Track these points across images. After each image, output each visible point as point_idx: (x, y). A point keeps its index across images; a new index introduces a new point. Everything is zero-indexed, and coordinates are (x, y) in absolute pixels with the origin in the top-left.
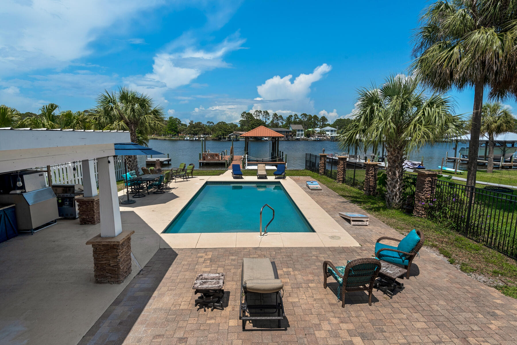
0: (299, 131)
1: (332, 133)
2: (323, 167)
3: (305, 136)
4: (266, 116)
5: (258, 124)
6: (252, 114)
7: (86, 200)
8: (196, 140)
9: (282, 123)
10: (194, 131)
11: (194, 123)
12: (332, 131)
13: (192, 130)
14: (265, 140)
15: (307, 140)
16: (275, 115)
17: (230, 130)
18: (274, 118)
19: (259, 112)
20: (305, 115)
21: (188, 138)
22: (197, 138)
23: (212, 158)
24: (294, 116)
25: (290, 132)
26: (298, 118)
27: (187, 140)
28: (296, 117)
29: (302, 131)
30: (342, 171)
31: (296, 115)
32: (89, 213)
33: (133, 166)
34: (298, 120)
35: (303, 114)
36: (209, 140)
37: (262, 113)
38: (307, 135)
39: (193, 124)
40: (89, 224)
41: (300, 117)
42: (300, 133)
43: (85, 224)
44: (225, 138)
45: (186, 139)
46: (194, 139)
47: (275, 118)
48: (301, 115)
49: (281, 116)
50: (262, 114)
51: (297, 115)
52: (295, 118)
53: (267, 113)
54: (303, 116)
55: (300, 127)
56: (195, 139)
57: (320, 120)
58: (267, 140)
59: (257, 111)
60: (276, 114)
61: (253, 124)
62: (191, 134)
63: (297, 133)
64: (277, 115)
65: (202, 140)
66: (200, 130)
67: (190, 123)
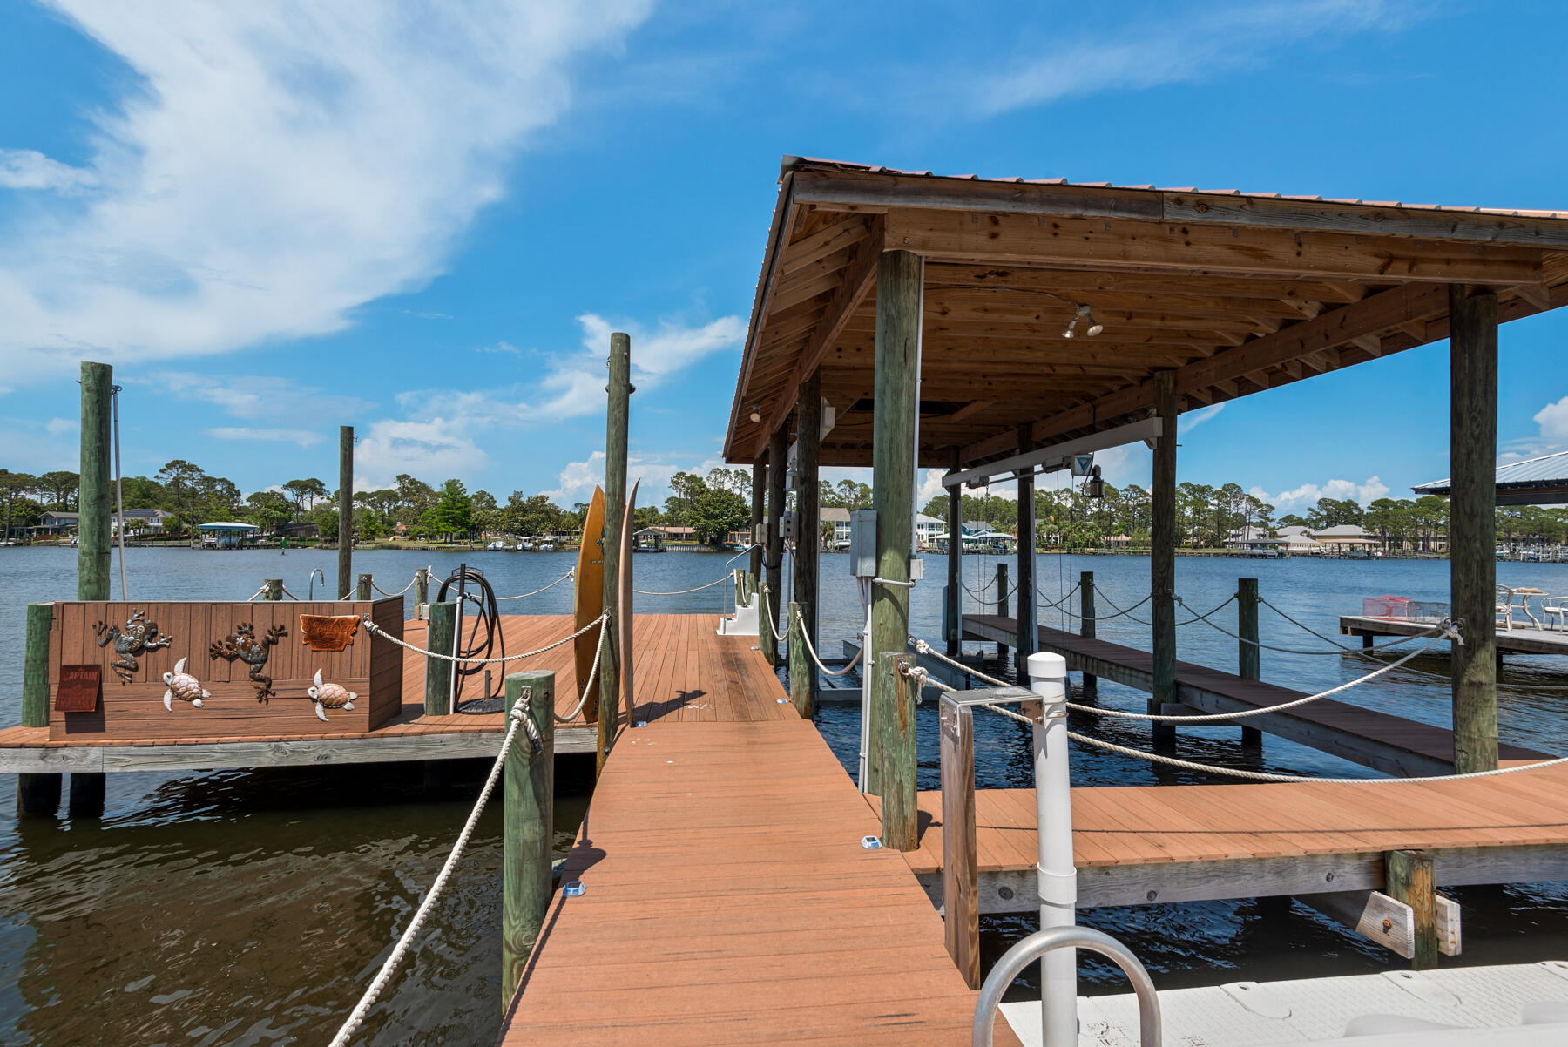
0: (839, 524)
1: (931, 532)
4: (742, 485)
5: (723, 502)
6: (701, 479)
8: (524, 549)
10: (522, 523)
11: (524, 499)
12: (931, 526)
13: (516, 521)
20: (850, 485)
21: (500, 545)
22: (531, 545)
26: (831, 492)
27: (495, 550)
28: (827, 489)
34: (831, 496)
35: (845, 482)
36: (569, 551)
37: (732, 475)
39: (521, 503)
41: (837, 490)
42: (845, 531)
45: (491, 546)
46: (520, 547)
48: (839, 485)
50: (730, 479)
54: (843, 487)
55: (844, 515)
56: (523, 547)
61: (708, 504)
62: (512, 532)
63: (836, 531)
65: (547, 550)
66: (543, 519)
67: (510, 499)
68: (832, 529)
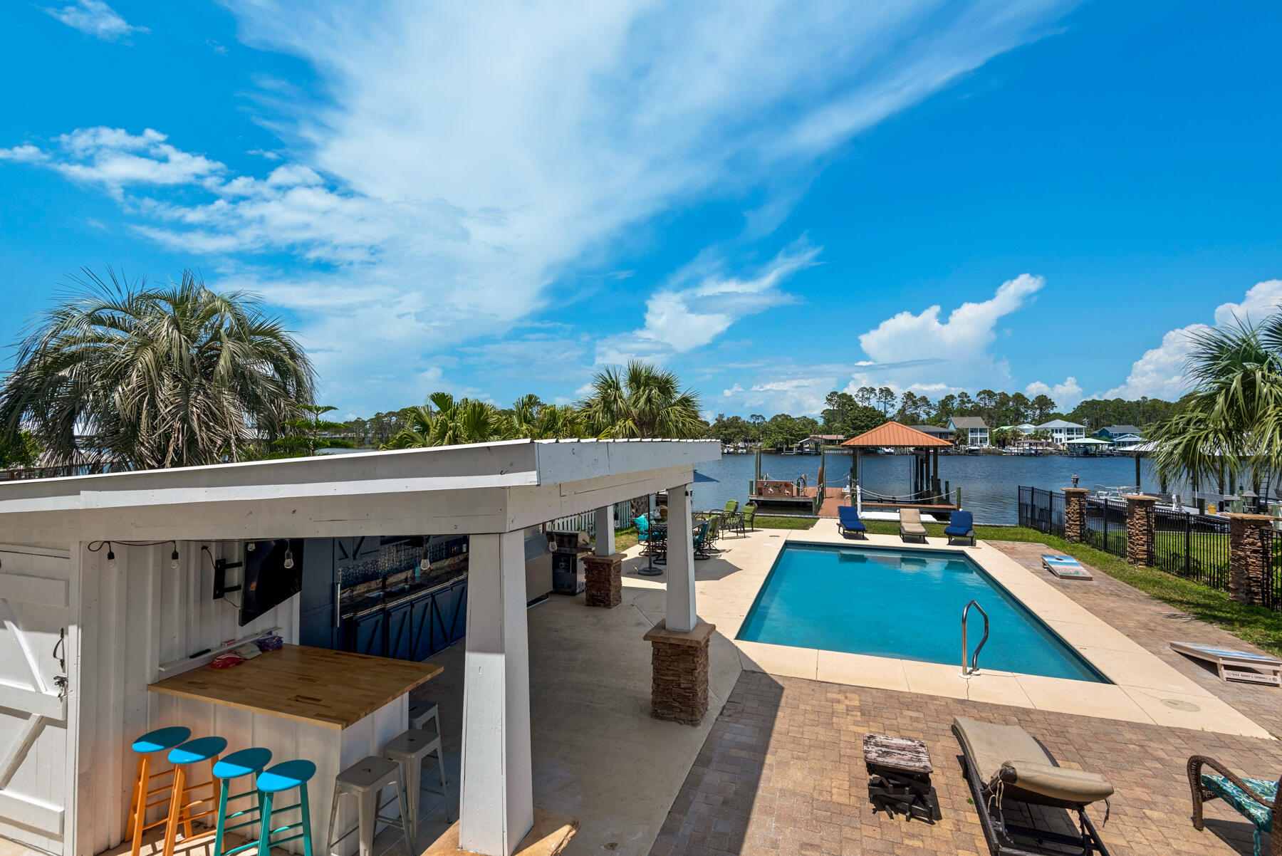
0: (973, 431)
1: (1070, 436)
2: (1078, 523)
3: (992, 443)
4: (886, 399)
5: (867, 416)
6: (851, 396)
7: (600, 561)
8: (728, 453)
9: (928, 414)
10: (725, 435)
11: (725, 419)
12: (1070, 431)
13: (722, 434)
14: (886, 453)
15: (1000, 454)
16: (910, 396)
17: (801, 433)
18: (906, 403)
19: (868, 390)
20: (990, 394)
22: (732, 450)
23: (777, 492)
24: (959, 396)
25: (951, 434)
26: (969, 401)
28: (966, 400)
29: (982, 431)
30: (1143, 534)
31: (964, 395)
32: (602, 585)
33: (640, 504)
34: (970, 405)
35: (984, 392)
36: (756, 454)
37: (877, 392)
38: (998, 441)
39: (724, 422)
40: (600, 605)
41: (974, 398)
42: (979, 436)
43: (594, 605)
44: (792, 449)
46: (726, 451)
47: (910, 403)
48: (978, 395)
49: (924, 399)
50: (876, 395)
51: (966, 394)
52: (963, 402)
53: (887, 393)
54: (982, 396)
55: (979, 422)
56: (728, 451)
57: (1032, 404)
58: (890, 453)
59: (865, 388)
60: (912, 394)
61: (856, 419)
63: (970, 436)
64: (915, 397)
65: (742, 453)
66: (738, 433)
67: (716, 420)
68: (966, 435)
